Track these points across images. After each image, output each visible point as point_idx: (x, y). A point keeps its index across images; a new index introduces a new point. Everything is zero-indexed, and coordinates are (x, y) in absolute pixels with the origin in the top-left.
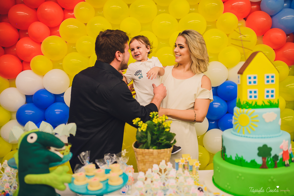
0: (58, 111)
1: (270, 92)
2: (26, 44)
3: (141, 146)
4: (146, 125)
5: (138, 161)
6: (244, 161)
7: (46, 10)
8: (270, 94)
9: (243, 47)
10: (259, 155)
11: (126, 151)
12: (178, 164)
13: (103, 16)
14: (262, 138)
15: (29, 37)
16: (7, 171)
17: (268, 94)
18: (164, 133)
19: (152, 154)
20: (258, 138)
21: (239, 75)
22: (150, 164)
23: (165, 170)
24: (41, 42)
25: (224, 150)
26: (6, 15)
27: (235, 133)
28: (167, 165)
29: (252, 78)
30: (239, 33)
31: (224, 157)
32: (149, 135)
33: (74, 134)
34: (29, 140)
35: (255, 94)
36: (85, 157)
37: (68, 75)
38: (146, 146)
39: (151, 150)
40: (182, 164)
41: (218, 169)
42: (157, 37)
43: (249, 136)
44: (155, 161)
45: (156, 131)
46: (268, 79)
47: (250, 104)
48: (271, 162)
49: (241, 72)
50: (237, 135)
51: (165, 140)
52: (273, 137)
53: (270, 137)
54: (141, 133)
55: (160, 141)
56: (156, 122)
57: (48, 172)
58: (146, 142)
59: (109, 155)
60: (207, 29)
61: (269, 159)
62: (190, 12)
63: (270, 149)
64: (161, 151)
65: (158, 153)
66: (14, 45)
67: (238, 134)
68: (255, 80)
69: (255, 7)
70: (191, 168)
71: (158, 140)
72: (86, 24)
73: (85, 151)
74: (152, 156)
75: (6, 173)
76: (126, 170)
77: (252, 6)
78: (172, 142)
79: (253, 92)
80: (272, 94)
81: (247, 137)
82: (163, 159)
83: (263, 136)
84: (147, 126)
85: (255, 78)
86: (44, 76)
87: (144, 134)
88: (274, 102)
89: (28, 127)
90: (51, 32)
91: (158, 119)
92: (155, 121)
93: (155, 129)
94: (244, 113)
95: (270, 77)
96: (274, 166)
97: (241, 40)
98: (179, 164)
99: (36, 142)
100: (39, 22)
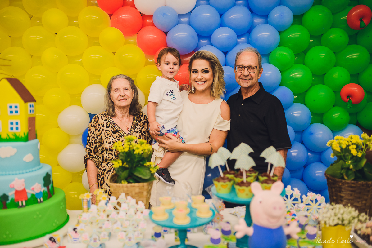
1: (14, 123)
8: (14, 126)
17: (12, 126)
46: (11, 110)
77: (143, 20)
88: (19, 135)
95: (13, 107)
96: (2, 206)
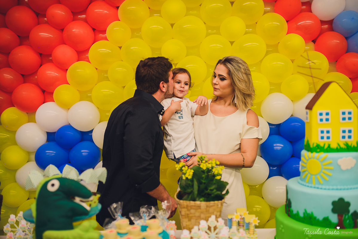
0: (85, 152)
1: (347, 131)
2: (50, 71)
3: (185, 197)
4: (192, 171)
5: (182, 215)
6: (315, 218)
7: (73, 30)
8: (347, 134)
9: (312, 76)
10: (334, 211)
11: (167, 203)
12: (231, 220)
13: (141, 38)
14: (337, 189)
15: (53, 62)
16: (22, 225)
17: (344, 134)
18: (214, 182)
19: (199, 207)
20: (333, 189)
21: (308, 111)
22: (196, 219)
23: (215, 228)
24: (67, 68)
25: (289, 204)
26: (27, 37)
27: (303, 183)
28: (218, 221)
29: (324, 114)
30: (306, 59)
31: (290, 213)
32: (196, 184)
33: (104, 181)
34: (50, 188)
35: (328, 135)
36: (117, 210)
37: (98, 108)
38: (191, 197)
39: (198, 203)
40: (236, 221)
41: (282, 228)
42: (205, 63)
43: (320, 187)
44: (203, 216)
45: (204, 178)
46: (344, 116)
47: (321, 147)
48: (350, 221)
49: (310, 107)
50: (305, 186)
51: (215, 190)
52: (351, 189)
53: (348, 189)
54: (185, 182)
55: (209, 191)
56: (205, 168)
57: (71, 228)
58: (192, 192)
59: (146, 207)
60: (267, 53)
61: (347, 217)
62: (246, 33)
63: (348, 204)
64: (210, 204)
65: (207, 206)
66: (35, 72)
67: (307, 184)
68: (327, 117)
69: (326, 26)
70: (247, 226)
71: (207, 190)
72: (120, 48)
73: (116, 202)
74: (199, 210)
75: (21, 228)
76: (167, 227)
77: (322, 25)
78: (224, 192)
79: (325, 132)
80: (350, 134)
81: (318, 188)
82: (213, 213)
83: (339, 187)
84: (193, 173)
85: (327, 114)
86: (69, 109)
87: (190, 182)
88: (351, 144)
89: (49, 172)
90: (79, 56)
91: (207, 163)
92: (203, 166)
93: (203, 176)
94: (313, 158)
95: (347, 113)
96: (353, 225)
97: (310, 68)
98: (233, 220)
99: (58, 190)
100: (66, 45)
